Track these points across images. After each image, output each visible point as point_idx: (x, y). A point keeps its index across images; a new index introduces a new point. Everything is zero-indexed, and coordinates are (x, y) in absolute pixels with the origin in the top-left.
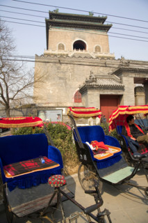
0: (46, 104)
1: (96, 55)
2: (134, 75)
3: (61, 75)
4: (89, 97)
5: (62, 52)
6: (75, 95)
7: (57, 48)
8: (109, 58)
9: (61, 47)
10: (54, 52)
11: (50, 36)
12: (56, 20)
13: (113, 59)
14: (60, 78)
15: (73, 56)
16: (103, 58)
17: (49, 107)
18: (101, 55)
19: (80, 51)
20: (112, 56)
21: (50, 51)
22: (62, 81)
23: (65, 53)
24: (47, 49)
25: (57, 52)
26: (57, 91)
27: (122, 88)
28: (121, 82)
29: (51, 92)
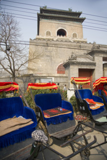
0: (40, 74)
1: (73, 39)
2: (103, 55)
3: (48, 54)
4: (71, 70)
5: (49, 37)
6: (58, 68)
7: (46, 34)
8: (83, 42)
9: (48, 33)
10: (43, 37)
11: (40, 26)
12: (45, 14)
13: (86, 42)
14: (47, 56)
15: (57, 40)
16: (78, 42)
17: (42, 77)
18: (77, 40)
19: (62, 37)
20: (85, 40)
21: (40, 37)
22: (48, 58)
23: (51, 38)
24: (38, 34)
25: (45, 37)
26: (45, 65)
27: (94, 64)
28: (93, 60)
29: (40, 65)
